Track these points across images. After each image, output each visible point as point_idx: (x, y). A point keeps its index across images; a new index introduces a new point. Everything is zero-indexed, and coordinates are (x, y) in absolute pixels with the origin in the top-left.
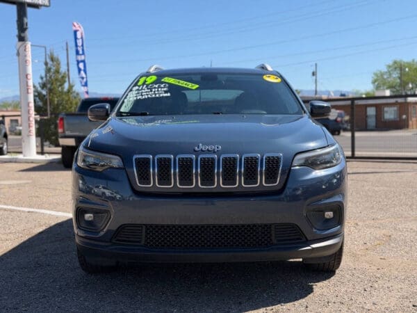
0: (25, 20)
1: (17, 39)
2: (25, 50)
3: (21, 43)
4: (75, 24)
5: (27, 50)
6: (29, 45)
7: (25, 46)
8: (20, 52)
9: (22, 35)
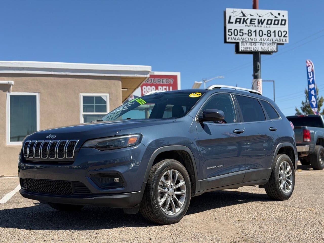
0: (258, 64)
1: (253, 78)
2: (257, 85)
3: (255, 80)
4: (308, 61)
5: (259, 84)
6: (260, 81)
7: (257, 82)
8: (254, 86)
9: (256, 74)
